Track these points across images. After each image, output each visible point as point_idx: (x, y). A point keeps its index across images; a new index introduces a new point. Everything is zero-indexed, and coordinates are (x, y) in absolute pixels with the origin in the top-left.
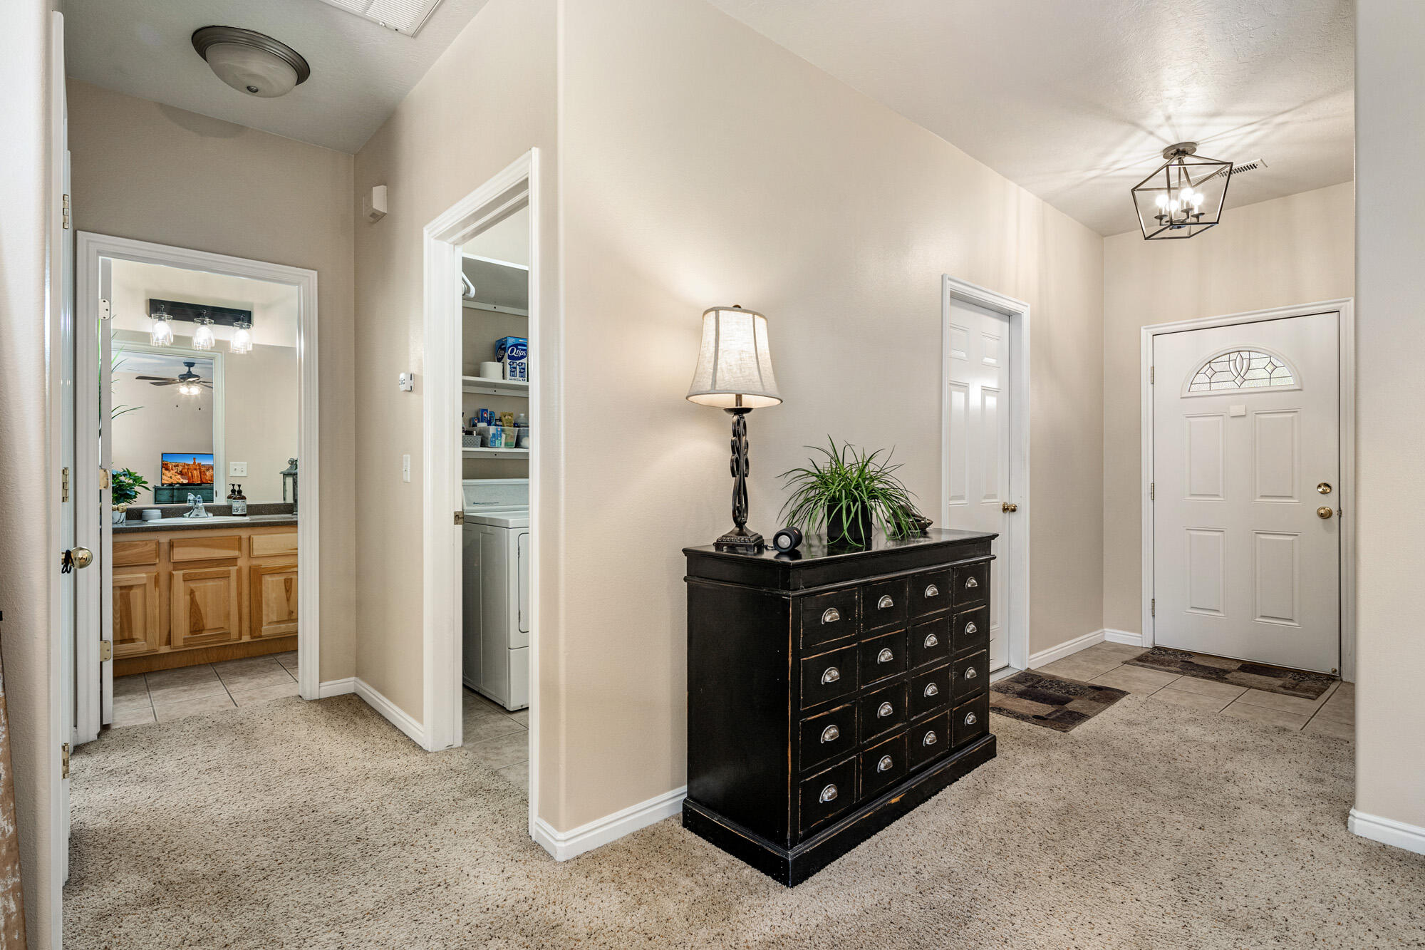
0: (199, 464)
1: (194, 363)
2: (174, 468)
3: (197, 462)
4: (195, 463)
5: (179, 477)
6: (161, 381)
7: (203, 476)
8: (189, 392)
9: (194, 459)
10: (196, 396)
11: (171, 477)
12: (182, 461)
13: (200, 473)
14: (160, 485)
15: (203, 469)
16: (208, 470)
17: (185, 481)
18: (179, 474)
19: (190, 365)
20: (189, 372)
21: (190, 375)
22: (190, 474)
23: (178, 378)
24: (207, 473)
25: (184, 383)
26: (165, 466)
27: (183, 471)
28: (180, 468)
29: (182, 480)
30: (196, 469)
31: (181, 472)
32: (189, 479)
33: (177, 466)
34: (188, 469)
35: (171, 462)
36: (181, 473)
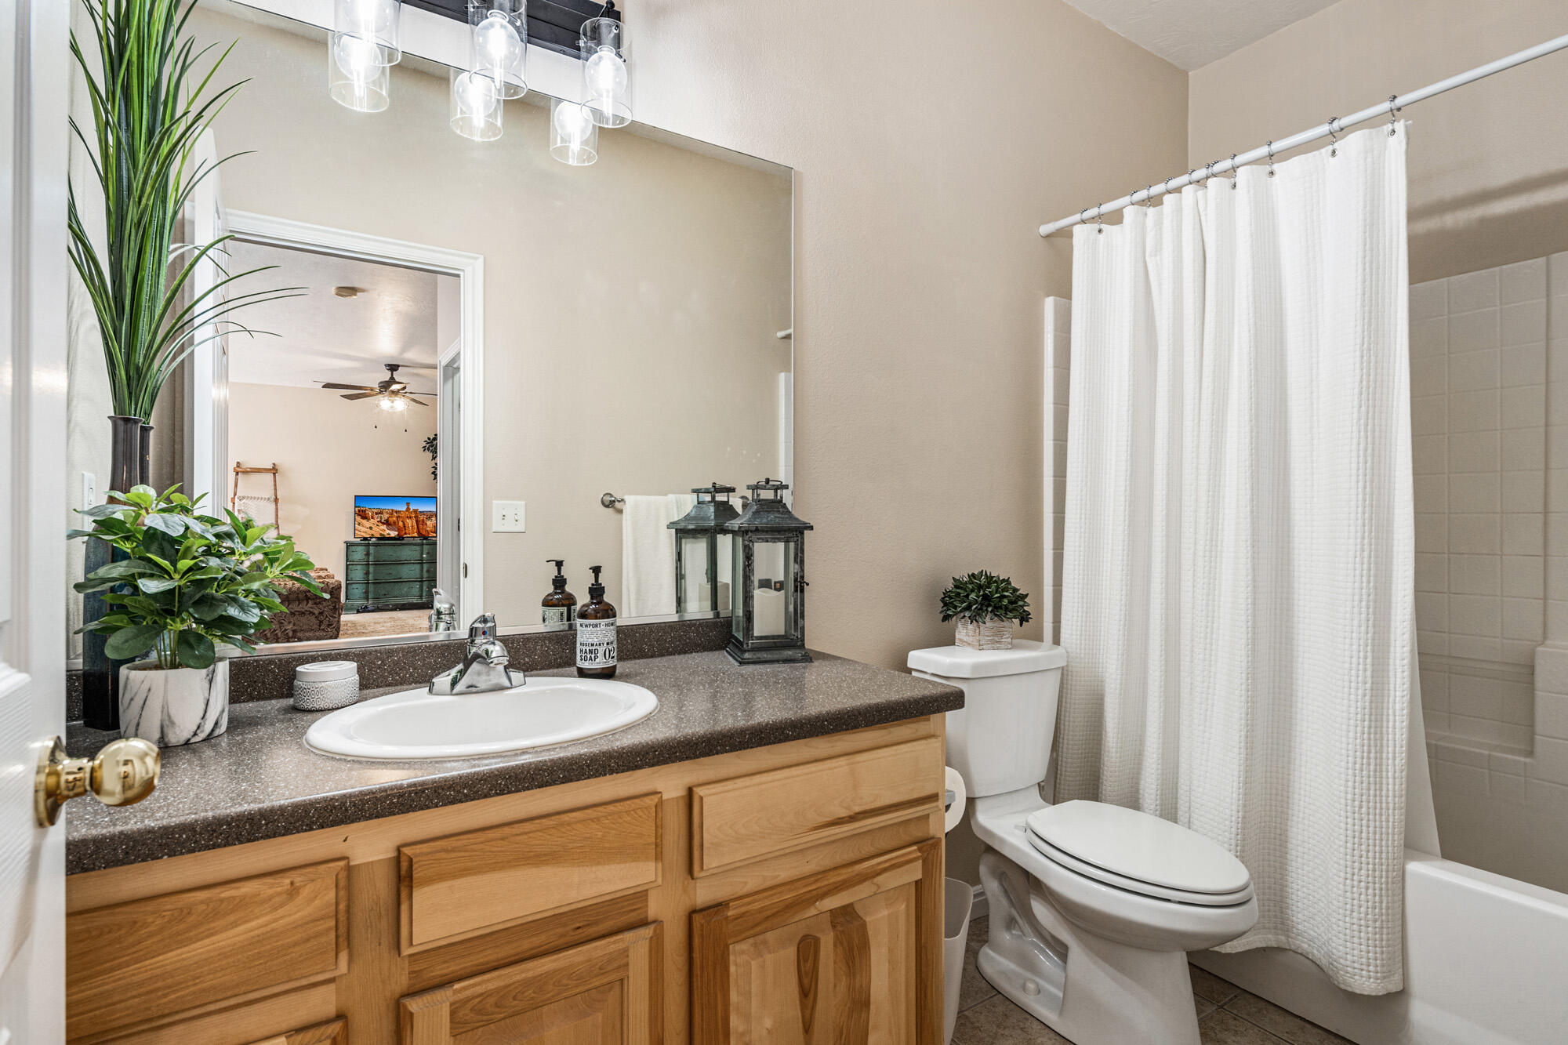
0: (415, 511)
1: (398, 366)
2: (375, 516)
3: (412, 508)
4: (408, 509)
5: (384, 527)
6: (356, 393)
7: (421, 526)
8: (392, 407)
9: (408, 504)
10: (402, 414)
11: (371, 528)
12: (388, 507)
13: (417, 521)
14: (351, 539)
15: (421, 517)
16: (429, 518)
17: (393, 534)
18: (383, 523)
19: (393, 368)
20: (392, 378)
21: (392, 381)
22: (401, 524)
23: (377, 386)
24: (429, 523)
25: (387, 393)
26: (362, 514)
27: (390, 519)
28: (385, 516)
29: (388, 531)
30: (411, 517)
31: (387, 521)
32: (399, 530)
33: (381, 513)
34: (398, 517)
35: (371, 507)
36: (387, 523)
